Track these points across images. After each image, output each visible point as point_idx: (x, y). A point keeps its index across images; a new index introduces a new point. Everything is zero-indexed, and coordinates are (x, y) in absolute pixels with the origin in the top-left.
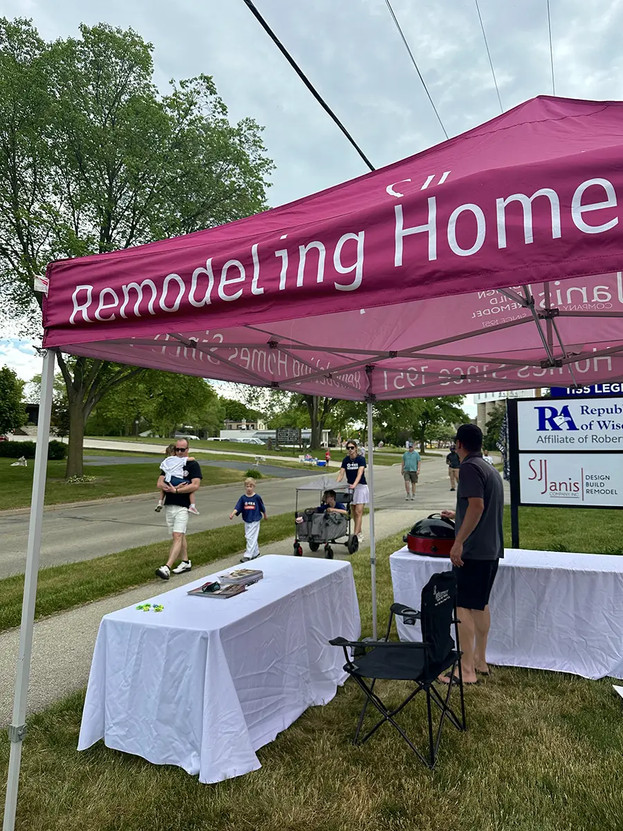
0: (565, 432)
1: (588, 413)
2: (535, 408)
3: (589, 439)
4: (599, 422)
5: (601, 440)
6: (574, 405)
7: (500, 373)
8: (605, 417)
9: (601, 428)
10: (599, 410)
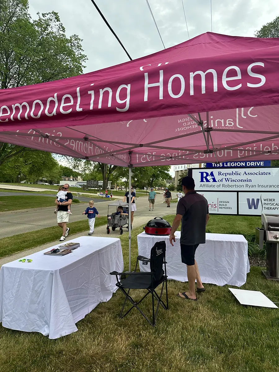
0: (211, 183)
1: (221, 175)
2: (200, 172)
3: (221, 186)
4: (225, 179)
5: (226, 186)
6: (216, 172)
7: (186, 157)
8: (228, 176)
9: (226, 181)
10: (226, 173)
